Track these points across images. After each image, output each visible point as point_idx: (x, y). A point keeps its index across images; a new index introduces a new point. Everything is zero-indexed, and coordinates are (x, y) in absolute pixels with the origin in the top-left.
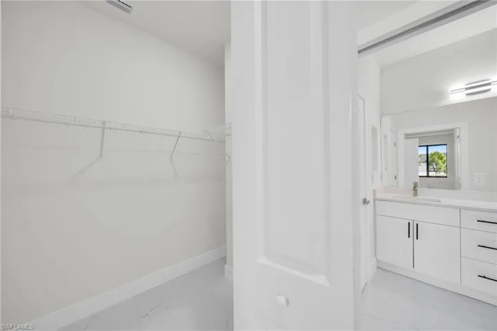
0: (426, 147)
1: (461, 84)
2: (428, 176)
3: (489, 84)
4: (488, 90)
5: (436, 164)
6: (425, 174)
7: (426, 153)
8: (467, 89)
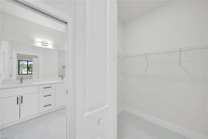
0: (27, 62)
1: (40, 40)
2: (28, 74)
3: (47, 44)
4: (47, 46)
5: (31, 69)
6: (27, 73)
7: (27, 64)
8: (42, 43)
